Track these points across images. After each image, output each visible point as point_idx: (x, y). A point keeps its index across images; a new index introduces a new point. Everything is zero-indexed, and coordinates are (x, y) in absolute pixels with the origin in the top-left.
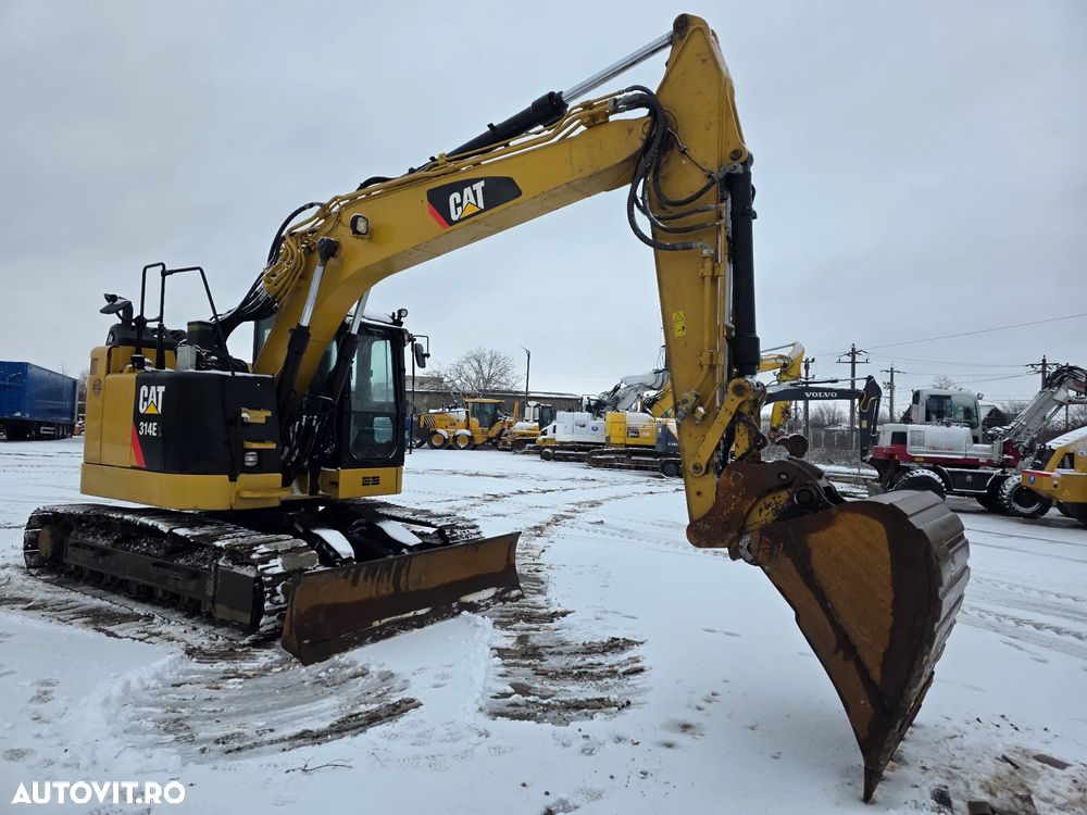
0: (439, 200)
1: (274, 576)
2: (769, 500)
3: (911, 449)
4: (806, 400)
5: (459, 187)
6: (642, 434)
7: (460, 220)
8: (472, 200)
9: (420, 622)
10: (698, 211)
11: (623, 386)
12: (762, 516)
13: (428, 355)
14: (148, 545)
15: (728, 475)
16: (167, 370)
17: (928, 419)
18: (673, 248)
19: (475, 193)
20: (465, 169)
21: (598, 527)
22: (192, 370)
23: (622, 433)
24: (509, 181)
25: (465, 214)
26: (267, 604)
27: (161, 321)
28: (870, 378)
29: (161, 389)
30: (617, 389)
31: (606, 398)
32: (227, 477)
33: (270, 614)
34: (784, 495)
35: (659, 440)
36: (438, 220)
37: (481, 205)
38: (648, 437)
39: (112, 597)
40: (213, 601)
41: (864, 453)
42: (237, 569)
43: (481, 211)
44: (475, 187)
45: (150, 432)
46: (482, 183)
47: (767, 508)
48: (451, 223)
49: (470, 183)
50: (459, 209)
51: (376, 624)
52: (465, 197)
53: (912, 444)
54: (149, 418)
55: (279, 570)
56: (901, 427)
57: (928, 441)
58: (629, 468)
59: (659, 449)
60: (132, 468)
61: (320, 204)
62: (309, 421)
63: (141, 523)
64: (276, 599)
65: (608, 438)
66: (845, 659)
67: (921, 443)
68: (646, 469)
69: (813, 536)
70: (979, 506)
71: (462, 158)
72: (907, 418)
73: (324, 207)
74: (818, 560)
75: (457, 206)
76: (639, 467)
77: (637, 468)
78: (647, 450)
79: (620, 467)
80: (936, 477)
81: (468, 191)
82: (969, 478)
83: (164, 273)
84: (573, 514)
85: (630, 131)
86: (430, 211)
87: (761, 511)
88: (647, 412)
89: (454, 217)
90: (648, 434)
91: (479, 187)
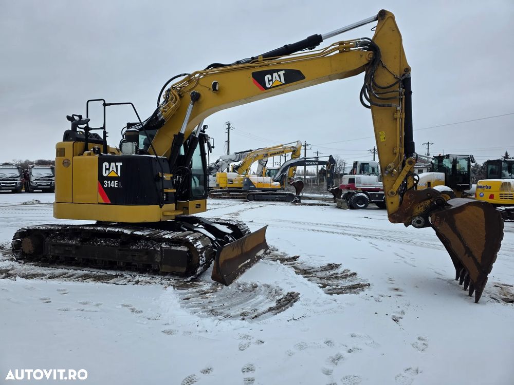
0: (259, 78)
1: (201, 249)
2: (422, 204)
3: (356, 185)
4: (305, 165)
5: (271, 72)
6: (234, 182)
7: (271, 88)
8: (278, 79)
9: (249, 266)
10: (393, 91)
11: (221, 160)
12: (419, 210)
13: (213, 147)
14: (105, 242)
15: (407, 195)
16: (109, 154)
17: (360, 173)
18: (383, 106)
19: (279, 76)
20: (272, 64)
21: (252, 223)
22: (133, 155)
23: (225, 182)
24: (298, 72)
25: (274, 85)
26: (201, 262)
27: (105, 129)
28: (331, 156)
29: (119, 164)
30: (218, 161)
31: (213, 166)
32: (159, 206)
33: (202, 266)
34: (428, 202)
35: (245, 185)
36: (259, 87)
37: (283, 81)
38: (237, 184)
39: (85, 269)
40: (161, 263)
41: (328, 187)
42: (173, 248)
43: (283, 84)
44: (279, 73)
45: (113, 186)
46: (283, 72)
47: (421, 206)
48: (266, 88)
49: (277, 71)
50: (271, 83)
51: (239, 267)
52: (274, 77)
53: (357, 183)
54: (111, 179)
55: (201, 246)
56: (352, 176)
57: (362, 182)
58: (228, 198)
59: (245, 188)
60: (99, 203)
61: (189, 75)
62: (179, 178)
63: (109, 231)
64: (203, 259)
65: (218, 185)
66: (469, 256)
67: (360, 182)
68: (237, 198)
69: (456, 215)
70: (377, 207)
71: (271, 59)
72: (352, 173)
73: (190, 76)
74: (458, 224)
75: (269, 81)
76: (233, 197)
77: (232, 198)
78: (238, 190)
79: (224, 198)
80: (366, 196)
81: (275, 75)
82: (377, 196)
83: (105, 105)
84: (232, 219)
85: (361, 56)
86: (254, 82)
87: (419, 208)
88: (235, 172)
89: (268, 86)
90: (237, 182)
91: (282, 73)
